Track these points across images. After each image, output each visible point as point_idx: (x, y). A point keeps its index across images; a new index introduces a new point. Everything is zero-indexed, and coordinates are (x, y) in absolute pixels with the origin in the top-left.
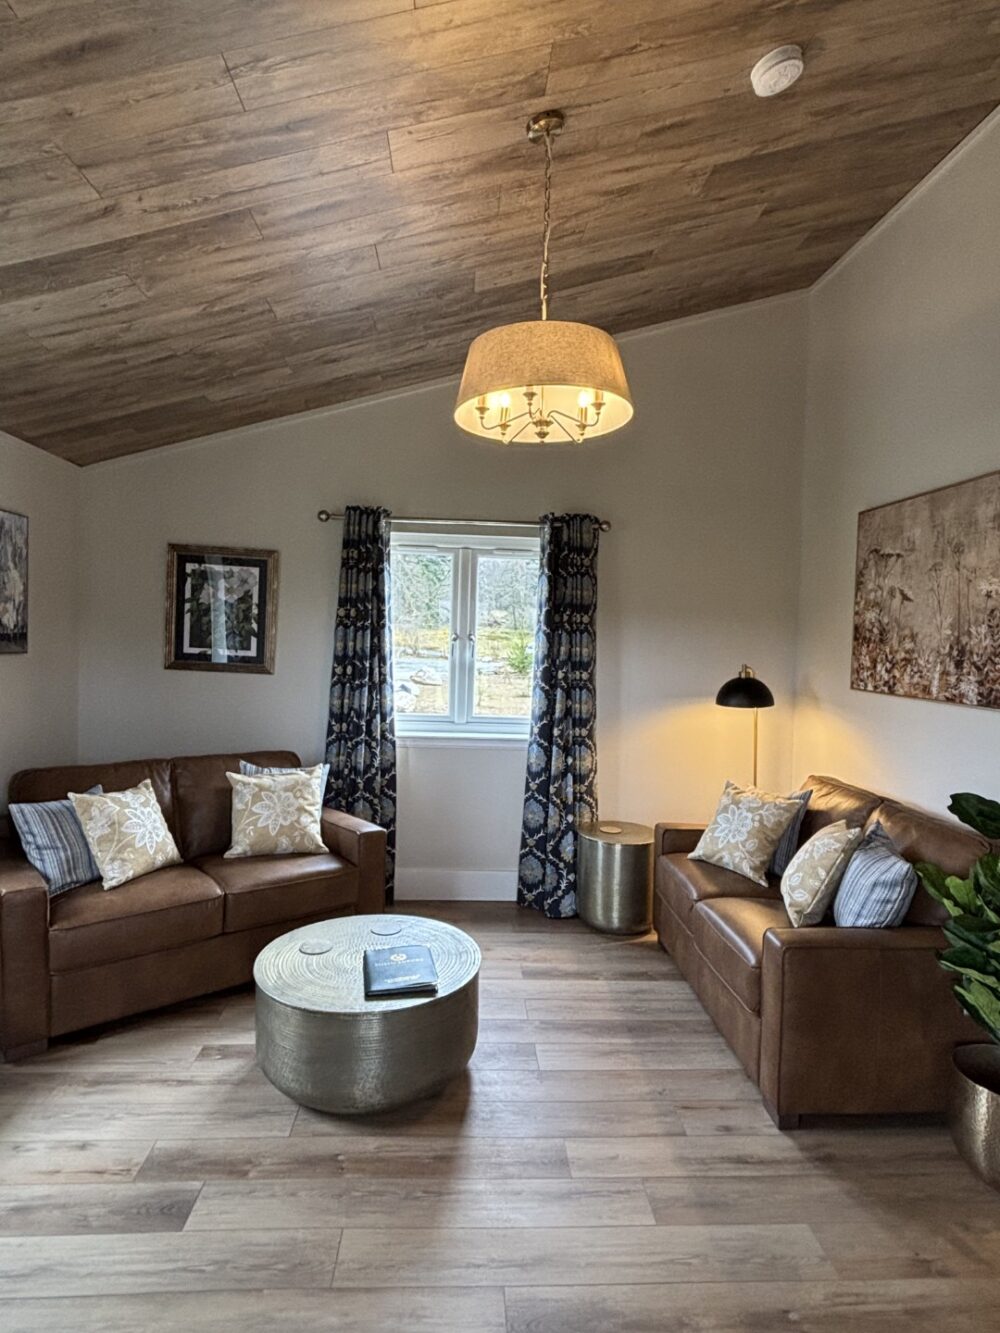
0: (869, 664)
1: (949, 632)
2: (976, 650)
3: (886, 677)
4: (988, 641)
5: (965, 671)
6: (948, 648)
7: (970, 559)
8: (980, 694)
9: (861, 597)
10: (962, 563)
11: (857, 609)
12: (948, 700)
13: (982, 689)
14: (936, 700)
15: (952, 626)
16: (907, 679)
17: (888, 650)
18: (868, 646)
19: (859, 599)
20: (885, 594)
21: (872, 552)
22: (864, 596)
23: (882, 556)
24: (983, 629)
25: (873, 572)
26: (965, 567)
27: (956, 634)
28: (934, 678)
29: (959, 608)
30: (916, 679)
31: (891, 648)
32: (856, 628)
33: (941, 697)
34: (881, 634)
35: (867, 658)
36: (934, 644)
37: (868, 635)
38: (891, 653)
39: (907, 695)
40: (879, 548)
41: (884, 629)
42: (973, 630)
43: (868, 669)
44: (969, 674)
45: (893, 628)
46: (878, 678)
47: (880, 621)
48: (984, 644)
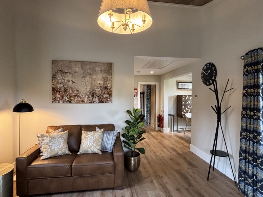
0: (60, 97)
1: (89, 90)
2: (97, 93)
3: (68, 99)
4: (100, 92)
5: (94, 97)
6: (89, 93)
7: (94, 77)
8: (99, 101)
9: (55, 81)
10: (92, 77)
11: (53, 83)
12: (90, 103)
13: (99, 100)
14: (86, 103)
15: (90, 89)
16: (76, 99)
17: (68, 94)
18: (59, 93)
19: (54, 81)
20: (65, 81)
21: (59, 71)
22: (56, 81)
23: (64, 72)
24: (99, 90)
25: (60, 76)
26: (93, 78)
27: (91, 90)
28: (85, 99)
29: (92, 85)
30: (79, 99)
31: (69, 93)
32: (53, 88)
33: (88, 102)
34: (65, 90)
35: (59, 95)
36: (85, 92)
37: (59, 90)
38: (69, 94)
39: (76, 103)
40: (62, 70)
41: (66, 89)
42: (96, 90)
43: (59, 98)
44: (96, 97)
45: (69, 89)
46: (64, 100)
47: (64, 87)
48: (99, 92)
